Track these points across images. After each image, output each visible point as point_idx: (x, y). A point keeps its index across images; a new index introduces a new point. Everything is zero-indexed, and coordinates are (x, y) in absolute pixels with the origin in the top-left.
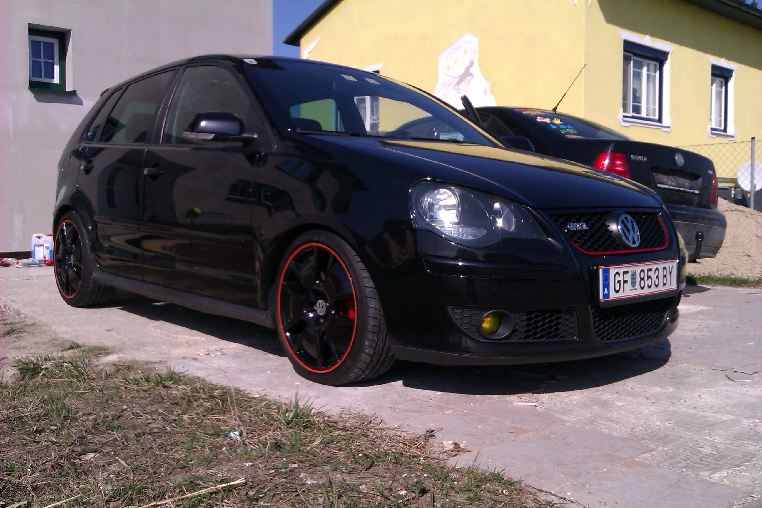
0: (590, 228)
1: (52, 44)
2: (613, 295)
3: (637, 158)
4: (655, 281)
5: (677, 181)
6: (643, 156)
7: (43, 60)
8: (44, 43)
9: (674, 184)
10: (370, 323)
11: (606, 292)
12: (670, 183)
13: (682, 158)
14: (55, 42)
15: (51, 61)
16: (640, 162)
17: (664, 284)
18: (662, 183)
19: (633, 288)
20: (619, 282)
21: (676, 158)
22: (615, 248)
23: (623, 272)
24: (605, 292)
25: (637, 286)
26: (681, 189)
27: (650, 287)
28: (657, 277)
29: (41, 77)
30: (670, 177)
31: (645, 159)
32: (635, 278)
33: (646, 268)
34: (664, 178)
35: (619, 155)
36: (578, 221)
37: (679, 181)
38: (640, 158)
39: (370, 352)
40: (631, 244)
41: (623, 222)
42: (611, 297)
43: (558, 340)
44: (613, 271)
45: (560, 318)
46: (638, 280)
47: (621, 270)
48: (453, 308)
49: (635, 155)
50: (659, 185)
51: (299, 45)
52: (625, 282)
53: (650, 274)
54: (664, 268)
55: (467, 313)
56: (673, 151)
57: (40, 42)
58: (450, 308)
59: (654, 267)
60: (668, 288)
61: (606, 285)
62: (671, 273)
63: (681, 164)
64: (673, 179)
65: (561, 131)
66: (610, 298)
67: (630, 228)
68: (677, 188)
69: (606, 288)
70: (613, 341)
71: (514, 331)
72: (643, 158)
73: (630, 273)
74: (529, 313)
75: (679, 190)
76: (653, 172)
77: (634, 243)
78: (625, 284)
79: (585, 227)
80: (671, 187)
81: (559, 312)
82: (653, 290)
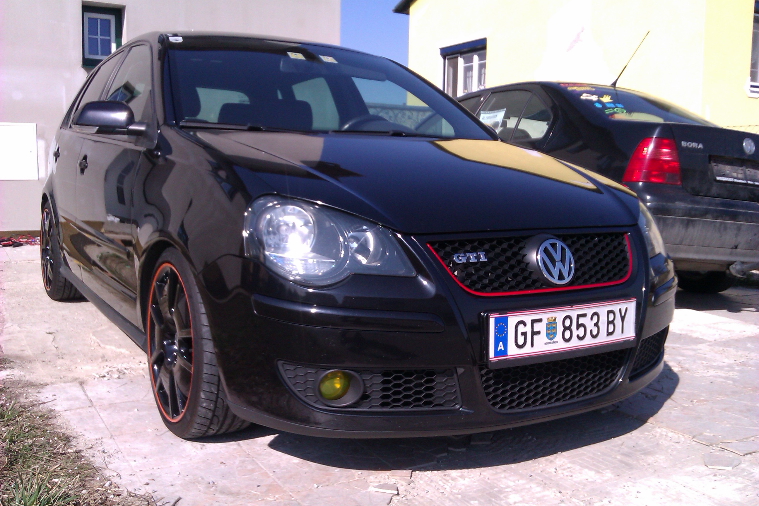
0: (490, 260)
1: (109, 21)
2: (513, 351)
3: (690, 145)
4: (591, 331)
5: (745, 173)
6: (699, 143)
7: (99, 37)
8: (101, 20)
9: (740, 176)
10: (205, 371)
11: (501, 347)
12: (735, 175)
13: (753, 144)
14: (112, 18)
15: (108, 38)
16: (694, 150)
17: (609, 334)
18: (724, 175)
19: (549, 341)
20: (524, 334)
21: (744, 144)
22: (528, 287)
23: (532, 320)
24: (499, 348)
25: (559, 337)
26: (749, 182)
27: (580, 338)
28: (596, 325)
29: (98, 54)
30: (736, 168)
31: (701, 146)
32: (555, 328)
33: (574, 313)
34: (727, 169)
35: (666, 142)
36: (474, 250)
37: (748, 173)
38: (694, 145)
39: (209, 406)
40: (556, 281)
41: (546, 251)
42: (509, 354)
43: (431, 409)
44: (513, 320)
45: (432, 381)
46: (560, 329)
47: (528, 317)
48: (284, 364)
49: (687, 141)
50: (718, 178)
51: (408, 14)
52: (534, 333)
53: (582, 321)
54: (609, 312)
55: (301, 371)
56: (741, 136)
57: (96, 19)
58: (280, 363)
59: (589, 312)
60: (617, 337)
61: (502, 337)
62: (623, 318)
63: (750, 151)
64: (740, 169)
65: (606, 111)
66: (507, 356)
67: (557, 257)
68: (744, 182)
69: (501, 343)
70: (520, 410)
71: (365, 397)
72: (698, 145)
73: (545, 322)
74: (386, 374)
75: (746, 184)
76: (711, 162)
77: (561, 277)
78: (535, 337)
79: (483, 259)
80: (736, 180)
81: (431, 373)
82: (588, 341)
